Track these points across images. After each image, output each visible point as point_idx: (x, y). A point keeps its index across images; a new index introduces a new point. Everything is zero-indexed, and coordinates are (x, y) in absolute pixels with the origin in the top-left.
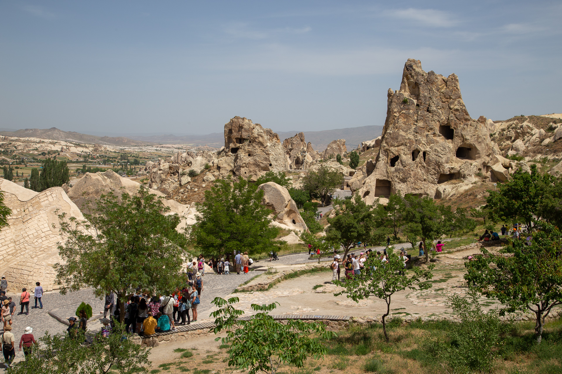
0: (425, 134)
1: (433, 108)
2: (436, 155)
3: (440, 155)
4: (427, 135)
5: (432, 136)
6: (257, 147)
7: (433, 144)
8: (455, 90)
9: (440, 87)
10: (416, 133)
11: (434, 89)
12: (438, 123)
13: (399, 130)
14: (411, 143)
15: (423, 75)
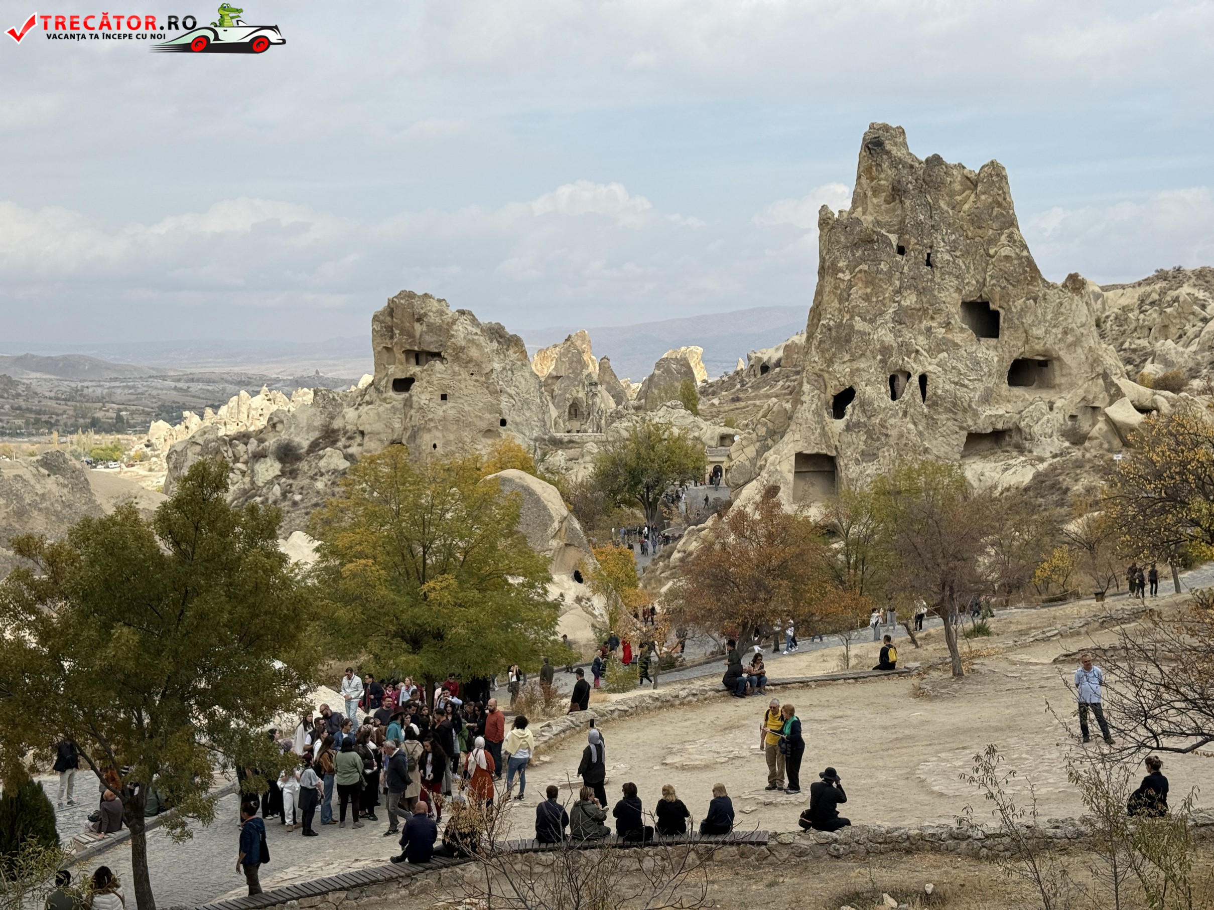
0: (923, 326)
1: (942, 256)
2: (956, 384)
3: (966, 382)
4: (929, 329)
5: (943, 330)
6: (464, 375)
7: (945, 354)
8: (1000, 205)
9: (959, 198)
11: (942, 204)
12: (956, 295)
13: (852, 318)
14: (886, 350)
15: (912, 167)
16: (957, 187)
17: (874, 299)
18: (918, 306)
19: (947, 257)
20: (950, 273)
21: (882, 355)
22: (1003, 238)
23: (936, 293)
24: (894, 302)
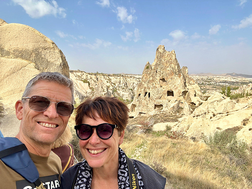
0: (152, 83)
7: (154, 89)
10: (149, 83)
12: (159, 78)
13: (143, 82)
16: (166, 56)
17: (146, 78)
18: (152, 80)
19: (159, 70)
20: (159, 74)
22: (169, 66)
24: (149, 79)
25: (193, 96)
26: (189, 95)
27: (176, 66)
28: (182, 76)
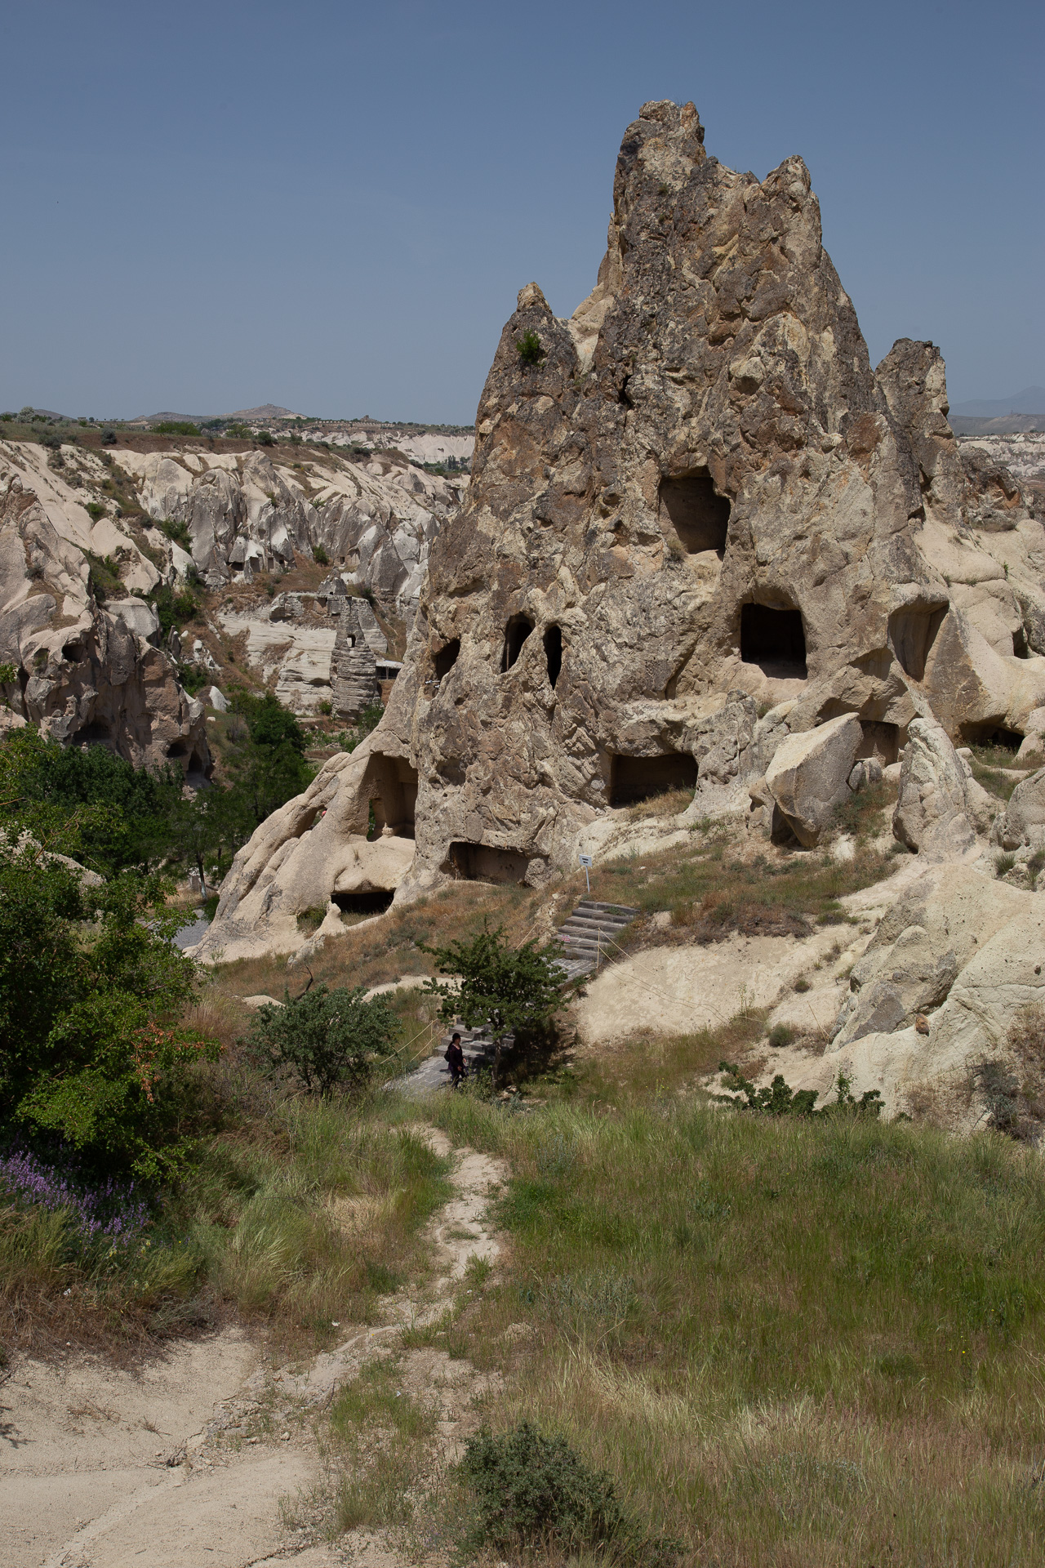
0: (581, 528)
1: (646, 381)
5: (614, 537)
7: (604, 585)
8: (773, 263)
10: (546, 522)
12: (650, 464)
13: (478, 509)
14: (509, 576)
15: (663, 192)
16: (721, 227)
17: (518, 472)
18: (578, 487)
19: (650, 382)
20: (648, 418)
21: (500, 585)
22: (758, 338)
23: (619, 461)
24: (547, 477)
25: (1003, 653)
26: (956, 650)
27: (828, 336)
28: (887, 446)
